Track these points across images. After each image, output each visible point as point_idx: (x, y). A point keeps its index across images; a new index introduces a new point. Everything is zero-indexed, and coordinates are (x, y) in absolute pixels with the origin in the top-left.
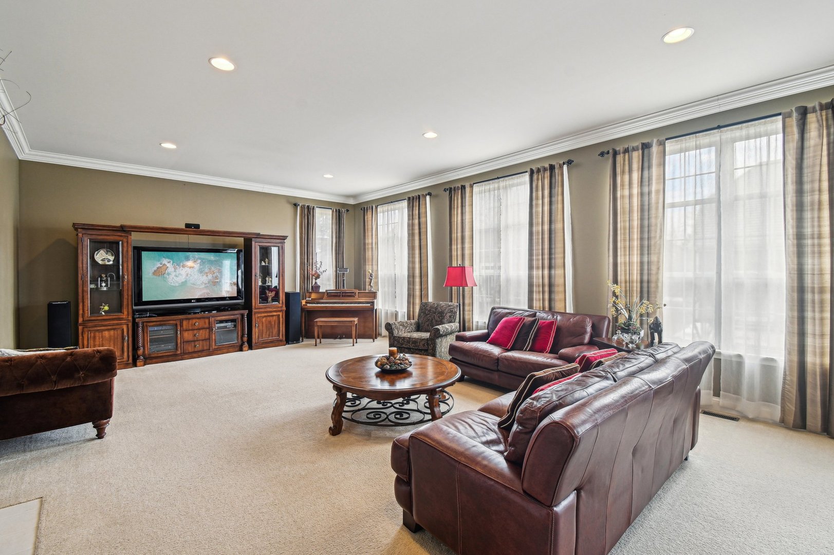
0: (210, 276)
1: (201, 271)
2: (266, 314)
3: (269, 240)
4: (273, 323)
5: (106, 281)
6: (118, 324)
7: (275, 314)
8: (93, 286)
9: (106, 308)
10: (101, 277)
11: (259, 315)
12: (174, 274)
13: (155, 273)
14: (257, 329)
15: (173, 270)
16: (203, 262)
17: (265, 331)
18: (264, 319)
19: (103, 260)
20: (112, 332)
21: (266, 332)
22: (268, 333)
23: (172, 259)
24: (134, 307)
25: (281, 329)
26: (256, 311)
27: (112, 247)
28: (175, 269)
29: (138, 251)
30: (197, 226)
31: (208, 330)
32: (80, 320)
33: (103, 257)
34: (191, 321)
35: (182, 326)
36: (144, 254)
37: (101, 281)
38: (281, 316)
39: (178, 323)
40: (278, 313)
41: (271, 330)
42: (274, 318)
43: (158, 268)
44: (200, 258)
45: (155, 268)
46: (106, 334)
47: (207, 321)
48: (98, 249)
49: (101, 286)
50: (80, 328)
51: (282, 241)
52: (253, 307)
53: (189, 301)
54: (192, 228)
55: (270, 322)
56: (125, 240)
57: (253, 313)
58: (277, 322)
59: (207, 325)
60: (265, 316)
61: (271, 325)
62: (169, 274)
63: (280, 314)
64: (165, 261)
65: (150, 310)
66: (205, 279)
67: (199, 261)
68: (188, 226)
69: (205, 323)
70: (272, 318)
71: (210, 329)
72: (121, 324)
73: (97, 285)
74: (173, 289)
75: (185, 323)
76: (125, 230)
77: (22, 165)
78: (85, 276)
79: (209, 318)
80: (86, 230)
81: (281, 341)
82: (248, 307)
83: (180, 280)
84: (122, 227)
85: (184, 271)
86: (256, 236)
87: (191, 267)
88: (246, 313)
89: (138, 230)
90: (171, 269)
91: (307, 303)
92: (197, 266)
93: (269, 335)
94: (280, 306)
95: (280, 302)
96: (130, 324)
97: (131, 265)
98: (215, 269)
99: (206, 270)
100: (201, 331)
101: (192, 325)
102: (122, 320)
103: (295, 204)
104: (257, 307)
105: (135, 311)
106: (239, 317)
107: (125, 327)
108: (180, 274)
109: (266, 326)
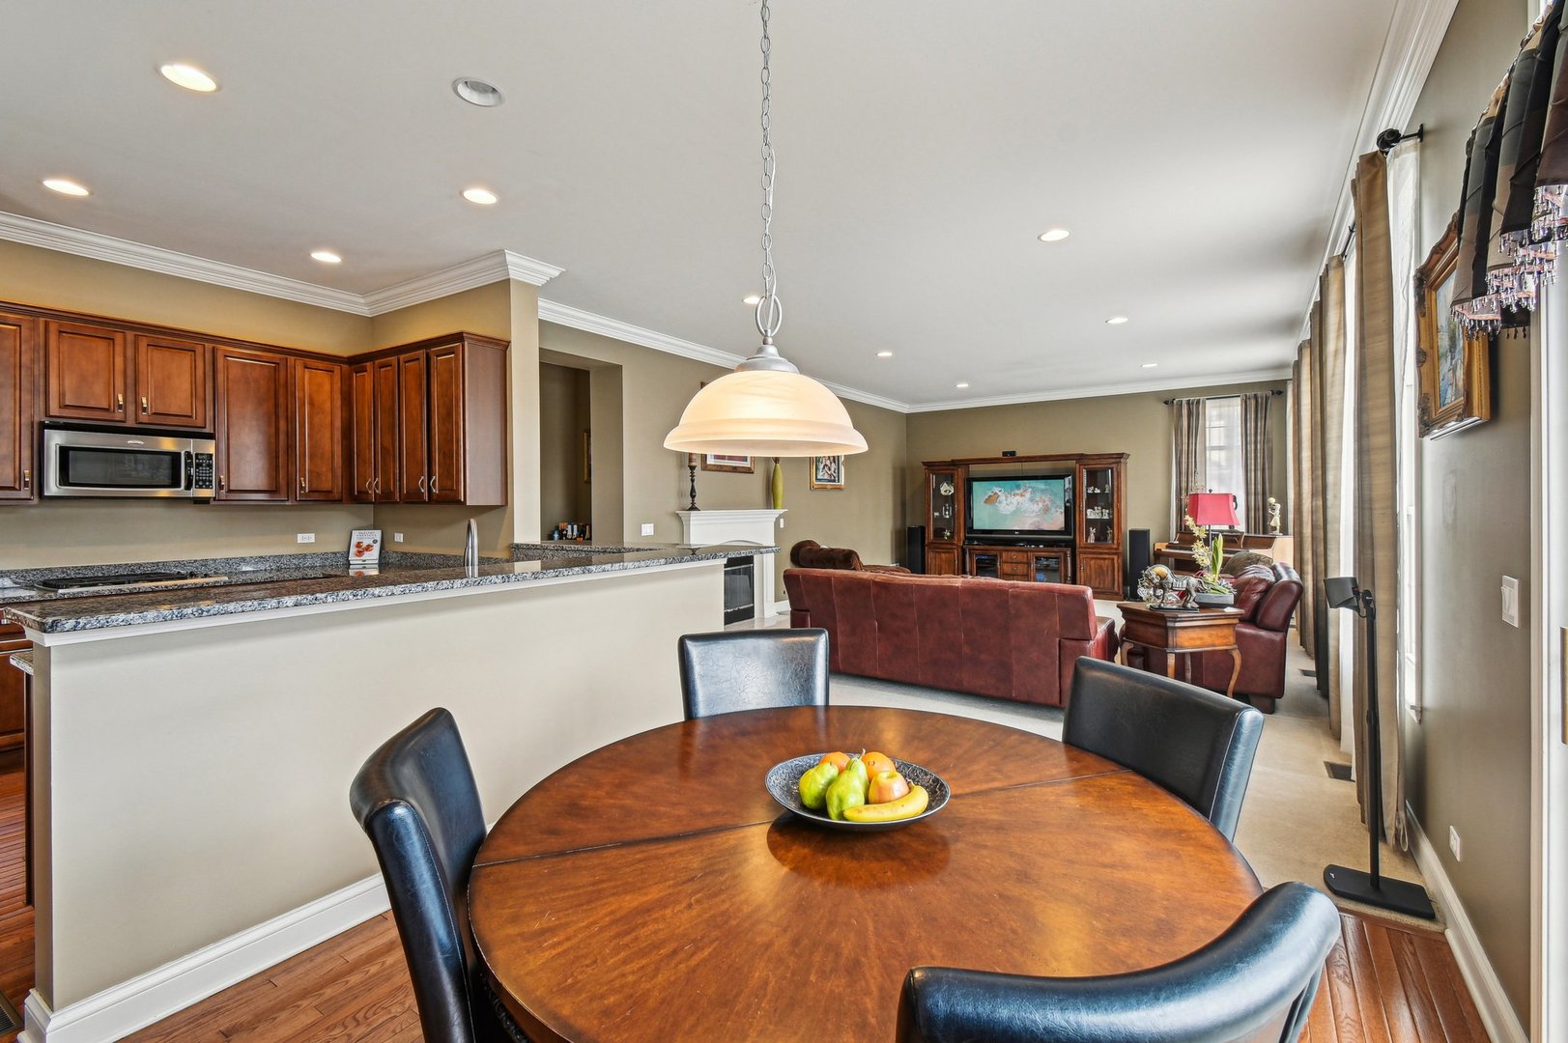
0: (1041, 505)
1: (1032, 500)
2: (1094, 556)
3: (1098, 461)
4: (1105, 569)
5: (949, 511)
6: (950, 549)
7: (1107, 556)
8: (936, 514)
9: (948, 534)
10: (945, 507)
11: (1085, 556)
12: (1005, 503)
13: (986, 501)
14: (1083, 573)
15: (1004, 498)
16: (1034, 491)
17: (1093, 577)
18: (1093, 562)
19: (945, 491)
20: (947, 555)
21: (1094, 579)
22: (1096, 580)
23: (1003, 487)
24: (967, 535)
25: (1116, 578)
26: (1081, 550)
27: (950, 480)
28: (1006, 497)
29: (969, 482)
30: (1013, 453)
31: (1026, 566)
32: (926, 542)
33: (946, 489)
34: (1009, 554)
35: (1001, 557)
36: (976, 485)
37: (946, 510)
38: (1116, 561)
39: (998, 554)
40: (1112, 556)
41: (1101, 578)
42: (1107, 562)
43: (989, 496)
44: (1030, 486)
45: (986, 497)
46: (943, 555)
47: (1025, 555)
48: (942, 482)
49: (945, 514)
50: (926, 548)
51: (1118, 460)
52: (1078, 545)
53: (1012, 532)
54: (1010, 456)
55: (1101, 567)
56: (956, 473)
57: (1077, 553)
58: (1110, 569)
59: (1025, 560)
60: (1094, 558)
61: (1103, 571)
62: (1000, 502)
63: (1115, 557)
64: (996, 490)
65: (977, 539)
66: (1036, 507)
67: (1030, 489)
68: (1005, 454)
69: (1024, 557)
70: (1102, 561)
71: (1028, 564)
72: (952, 549)
73: (941, 513)
74: (1004, 518)
75: (1004, 554)
76: (955, 464)
77: (909, 417)
78: (929, 506)
79: (1027, 552)
80: (930, 466)
81: (1117, 594)
82: (1072, 544)
83: (1012, 508)
84: (953, 461)
85: (1015, 500)
86: (1080, 458)
87: (1022, 495)
88: (1069, 552)
89: (967, 463)
90: (1002, 498)
91: (1167, 547)
92: (1028, 495)
93: (1100, 583)
94: (1115, 546)
95: (1115, 542)
96: (960, 549)
97: (961, 496)
98: (1046, 498)
99: (1037, 499)
100: (1020, 566)
101: (1011, 558)
102: (953, 544)
103: (1166, 403)
104: (1082, 545)
105: (966, 538)
106: (1062, 554)
107: (956, 551)
108: (1011, 503)
109: (1096, 572)
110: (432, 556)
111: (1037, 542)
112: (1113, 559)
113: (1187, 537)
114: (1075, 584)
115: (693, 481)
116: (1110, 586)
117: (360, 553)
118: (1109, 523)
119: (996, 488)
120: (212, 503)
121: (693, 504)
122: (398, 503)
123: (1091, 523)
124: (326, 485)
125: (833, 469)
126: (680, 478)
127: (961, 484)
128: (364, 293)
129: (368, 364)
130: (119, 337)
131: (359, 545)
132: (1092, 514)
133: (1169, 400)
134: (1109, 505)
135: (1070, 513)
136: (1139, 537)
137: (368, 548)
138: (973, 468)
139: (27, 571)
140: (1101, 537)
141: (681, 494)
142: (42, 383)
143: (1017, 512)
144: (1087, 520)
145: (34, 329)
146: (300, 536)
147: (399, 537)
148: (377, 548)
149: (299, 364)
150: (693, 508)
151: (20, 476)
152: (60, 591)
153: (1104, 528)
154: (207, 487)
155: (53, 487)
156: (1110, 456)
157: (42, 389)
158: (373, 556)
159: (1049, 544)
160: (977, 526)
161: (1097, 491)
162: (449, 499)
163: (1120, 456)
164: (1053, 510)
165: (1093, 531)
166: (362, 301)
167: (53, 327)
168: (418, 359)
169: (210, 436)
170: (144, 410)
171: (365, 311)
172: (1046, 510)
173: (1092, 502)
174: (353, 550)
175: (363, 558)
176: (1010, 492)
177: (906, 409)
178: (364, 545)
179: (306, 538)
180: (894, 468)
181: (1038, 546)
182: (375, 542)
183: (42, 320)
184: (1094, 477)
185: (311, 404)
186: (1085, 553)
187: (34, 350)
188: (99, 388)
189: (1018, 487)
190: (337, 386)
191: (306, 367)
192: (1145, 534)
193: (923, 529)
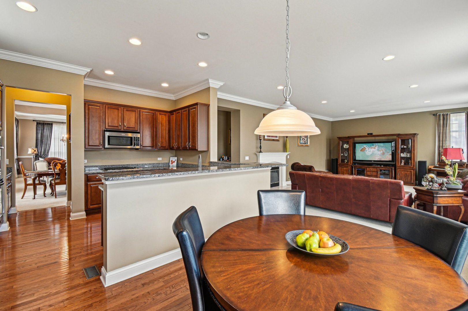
0: (381, 152)
1: (378, 150)
2: (403, 170)
3: (406, 136)
4: (408, 174)
5: (347, 154)
6: (347, 166)
7: (409, 170)
8: (342, 154)
9: (346, 161)
10: (345, 152)
11: (400, 170)
12: (368, 151)
13: (361, 150)
14: (399, 176)
15: (368, 149)
16: (379, 146)
18: (403, 172)
19: (346, 147)
20: (346, 168)
21: (404, 178)
22: (405, 178)
23: (368, 145)
24: (353, 162)
25: (412, 178)
26: (398, 168)
27: (347, 143)
28: (369, 149)
29: (354, 144)
30: (371, 134)
31: (376, 173)
32: (338, 164)
33: (346, 146)
34: (370, 168)
35: (366, 169)
36: (357, 145)
37: (345, 153)
38: (412, 172)
39: (365, 168)
40: (411, 170)
41: (407, 178)
42: (409, 172)
43: (362, 149)
44: (378, 145)
45: (361, 149)
46: (344, 168)
47: (376, 169)
48: (344, 144)
49: (345, 154)
50: (338, 166)
51: (414, 136)
52: (397, 166)
53: (371, 161)
54: (370, 135)
55: (406, 174)
56: (350, 141)
57: (397, 169)
58: (410, 175)
59: (376, 171)
60: (403, 171)
61: (407, 175)
62: (366, 151)
63: (412, 171)
65: (357, 163)
66: (379, 153)
67: (377, 146)
68: (368, 134)
69: (375, 170)
70: (407, 172)
71: (377, 172)
72: (348, 166)
74: (368, 156)
75: (368, 169)
76: (349, 138)
77: (332, 122)
78: (339, 152)
79: (376, 168)
80: (340, 138)
81: (412, 184)
82: (395, 166)
83: (370, 153)
84: (348, 137)
85: (372, 150)
86: (398, 135)
87: (374, 148)
88: (393, 168)
89: (353, 137)
90: (367, 149)
91: (434, 167)
92: (377, 148)
93: (406, 180)
94: (412, 167)
95: (412, 165)
96: (351, 166)
97: (351, 148)
98: (383, 149)
99: (380, 150)
100: (374, 172)
101: (370, 170)
102: (348, 165)
103: (434, 115)
104: (398, 166)
105: (353, 163)
106: (390, 169)
107: (349, 167)
108: (370, 151)
109: (404, 176)
110: (189, 164)
111: (381, 165)
112: (411, 171)
113: (442, 164)
114: (396, 180)
115: (260, 144)
116: (410, 181)
117: (172, 163)
118: (410, 158)
119: (365, 146)
120: (139, 150)
121: (261, 150)
122: (181, 150)
123: (402, 158)
124: (164, 145)
125: (305, 140)
126: (257, 143)
127: (351, 144)
128: (173, 94)
129: (174, 113)
130: (120, 109)
131: (172, 161)
132: (402, 155)
133: (435, 114)
134: (410, 152)
135: (394, 155)
136: (422, 164)
137: (174, 162)
138: (356, 139)
139: (101, 166)
140: (407, 163)
141: (257, 148)
142: (104, 121)
143: (373, 154)
144: (401, 157)
145: (103, 107)
146: (158, 158)
147: (181, 159)
148: (176, 162)
149: (158, 113)
150: (260, 152)
151: (100, 143)
152: (108, 171)
153: (407, 160)
154: (138, 146)
155: (107, 146)
156: (411, 134)
157: (104, 122)
158: (175, 164)
159: (385, 165)
160: (357, 158)
161: (405, 147)
162: (194, 149)
163: (415, 134)
164: (386, 154)
165: (403, 161)
166: (173, 96)
167: (107, 107)
168: (186, 111)
169: (139, 133)
170: (125, 126)
171: (174, 99)
172: (383, 154)
173: (403, 150)
174: (170, 162)
175: (173, 164)
176: (370, 147)
177: (331, 120)
178: (173, 161)
179: (160, 159)
180: (327, 139)
181: (381, 166)
182: (176, 160)
183: (104, 105)
184: (404, 142)
185: (161, 124)
186: (400, 169)
187: (103, 112)
188: (116, 121)
189: (373, 145)
190: (167, 119)
191: (160, 114)
192: (424, 163)
193: (337, 160)
